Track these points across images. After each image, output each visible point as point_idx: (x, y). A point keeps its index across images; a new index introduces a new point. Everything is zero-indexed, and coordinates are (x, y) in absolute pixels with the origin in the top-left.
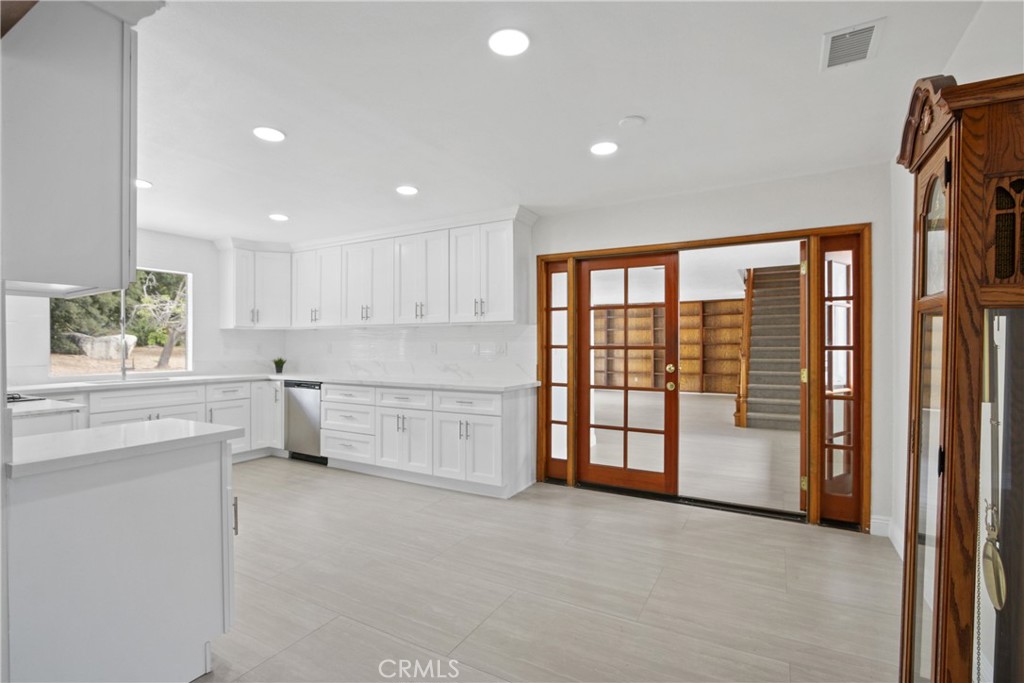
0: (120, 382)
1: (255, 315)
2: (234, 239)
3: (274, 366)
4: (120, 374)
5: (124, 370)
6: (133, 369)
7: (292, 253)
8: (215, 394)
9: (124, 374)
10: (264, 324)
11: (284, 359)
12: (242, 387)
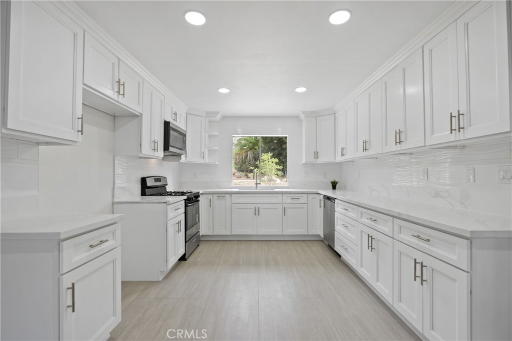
0: (254, 190)
1: (316, 155)
2: (303, 113)
3: (331, 185)
4: (255, 186)
5: (257, 184)
6: (260, 184)
7: (335, 114)
8: (287, 199)
9: (257, 186)
10: (322, 160)
11: (337, 180)
12: (302, 197)
